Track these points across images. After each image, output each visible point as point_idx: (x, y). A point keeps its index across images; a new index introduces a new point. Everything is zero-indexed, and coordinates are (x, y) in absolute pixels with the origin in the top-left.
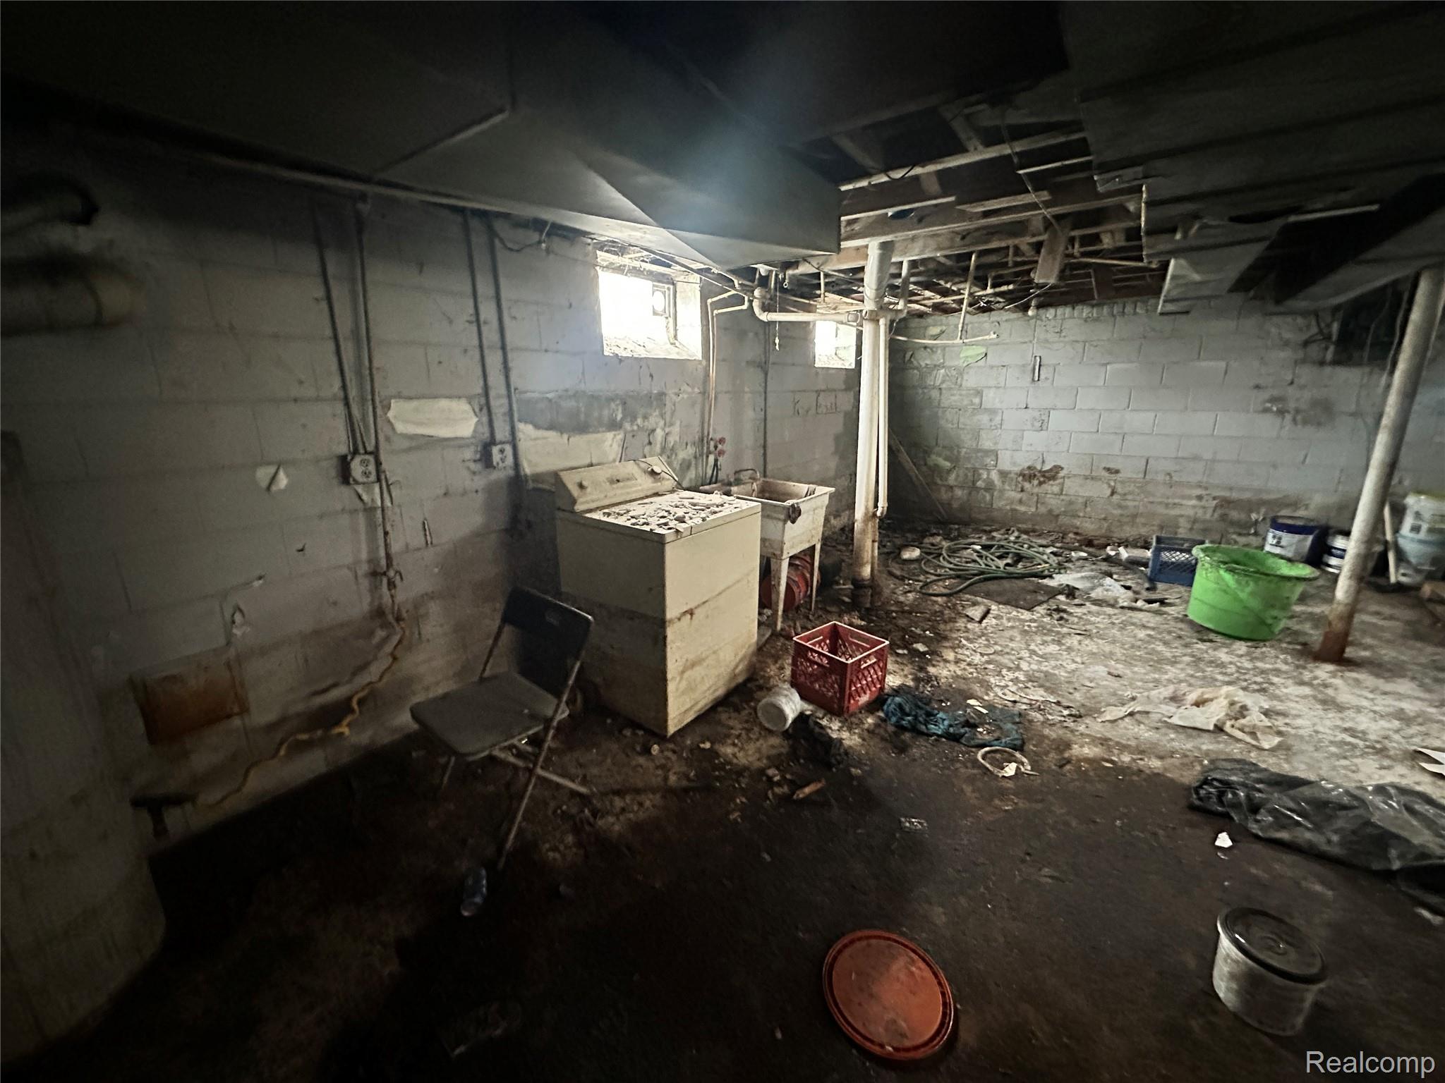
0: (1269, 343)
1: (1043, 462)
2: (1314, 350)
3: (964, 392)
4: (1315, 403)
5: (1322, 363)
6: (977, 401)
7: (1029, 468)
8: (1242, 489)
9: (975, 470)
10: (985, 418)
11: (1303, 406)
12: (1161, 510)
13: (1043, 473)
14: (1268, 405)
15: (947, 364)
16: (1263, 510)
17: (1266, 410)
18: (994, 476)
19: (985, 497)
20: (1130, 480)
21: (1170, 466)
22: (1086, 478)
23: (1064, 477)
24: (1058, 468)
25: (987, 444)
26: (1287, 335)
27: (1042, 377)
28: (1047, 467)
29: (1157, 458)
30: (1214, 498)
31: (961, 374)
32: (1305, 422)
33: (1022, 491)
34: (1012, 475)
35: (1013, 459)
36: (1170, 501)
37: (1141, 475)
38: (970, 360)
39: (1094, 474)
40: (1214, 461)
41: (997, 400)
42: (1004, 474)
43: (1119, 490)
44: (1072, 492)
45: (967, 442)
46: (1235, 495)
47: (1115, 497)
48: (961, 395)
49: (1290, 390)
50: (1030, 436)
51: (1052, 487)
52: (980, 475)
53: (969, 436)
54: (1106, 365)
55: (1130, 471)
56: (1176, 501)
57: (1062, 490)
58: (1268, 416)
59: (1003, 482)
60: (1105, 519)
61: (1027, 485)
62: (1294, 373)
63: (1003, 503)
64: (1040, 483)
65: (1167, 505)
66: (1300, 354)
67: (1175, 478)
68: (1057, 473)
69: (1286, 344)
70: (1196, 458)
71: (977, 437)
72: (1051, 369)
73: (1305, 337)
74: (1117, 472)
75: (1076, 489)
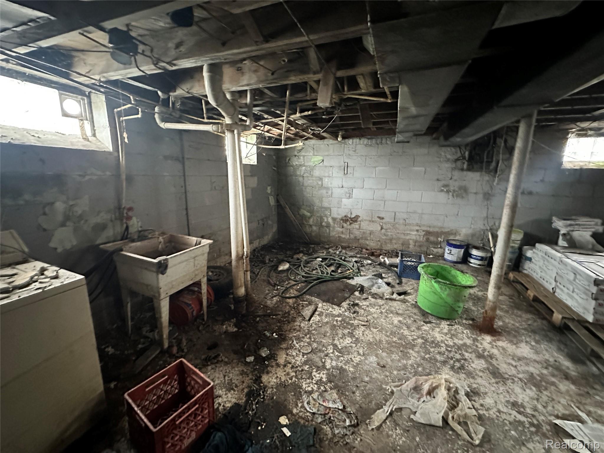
0: (442, 159)
1: (351, 213)
2: (459, 163)
3: (314, 179)
4: (460, 188)
5: (462, 170)
6: (320, 183)
7: (345, 216)
8: (434, 227)
9: (321, 218)
10: (324, 191)
11: (457, 189)
12: (402, 236)
13: (352, 219)
14: (443, 188)
15: (306, 164)
16: (443, 236)
17: (442, 191)
18: (330, 220)
19: (326, 230)
20: (389, 223)
21: (405, 216)
22: (370, 221)
23: (360, 221)
24: (357, 217)
25: (326, 205)
26: (449, 156)
27: (348, 172)
28: (353, 216)
29: (399, 212)
30: (423, 231)
31: (312, 170)
32: (457, 196)
33: (343, 227)
34: (338, 220)
35: (338, 212)
36: (406, 232)
37: (393, 221)
38: (316, 163)
39: (373, 219)
40: (422, 214)
41: (329, 183)
42: (334, 219)
43: (384, 227)
44: (364, 228)
45: (317, 202)
46: (431, 230)
47: (383, 231)
48: (313, 180)
49: (451, 181)
50: (345, 201)
51: (356, 226)
52: (324, 219)
53: (318, 200)
54: (375, 167)
55: (388, 218)
56: (408, 232)
57: (360, 227)
58: (443, 193)
59: (334, 223)
60: (379, 241)
61: (345, 225)
62: (452, 174)
63: (335, 233)
64: (351, 224)
65: (404, 234)
66: (454, 166)
67: (407, 221)
68: (358, 219)
69: (448, 160)
70: (415, 212)
71: (321, 201)
72: (352, 168)
73: (456, 157)
74: (383, 218)
75: (366, 226)
